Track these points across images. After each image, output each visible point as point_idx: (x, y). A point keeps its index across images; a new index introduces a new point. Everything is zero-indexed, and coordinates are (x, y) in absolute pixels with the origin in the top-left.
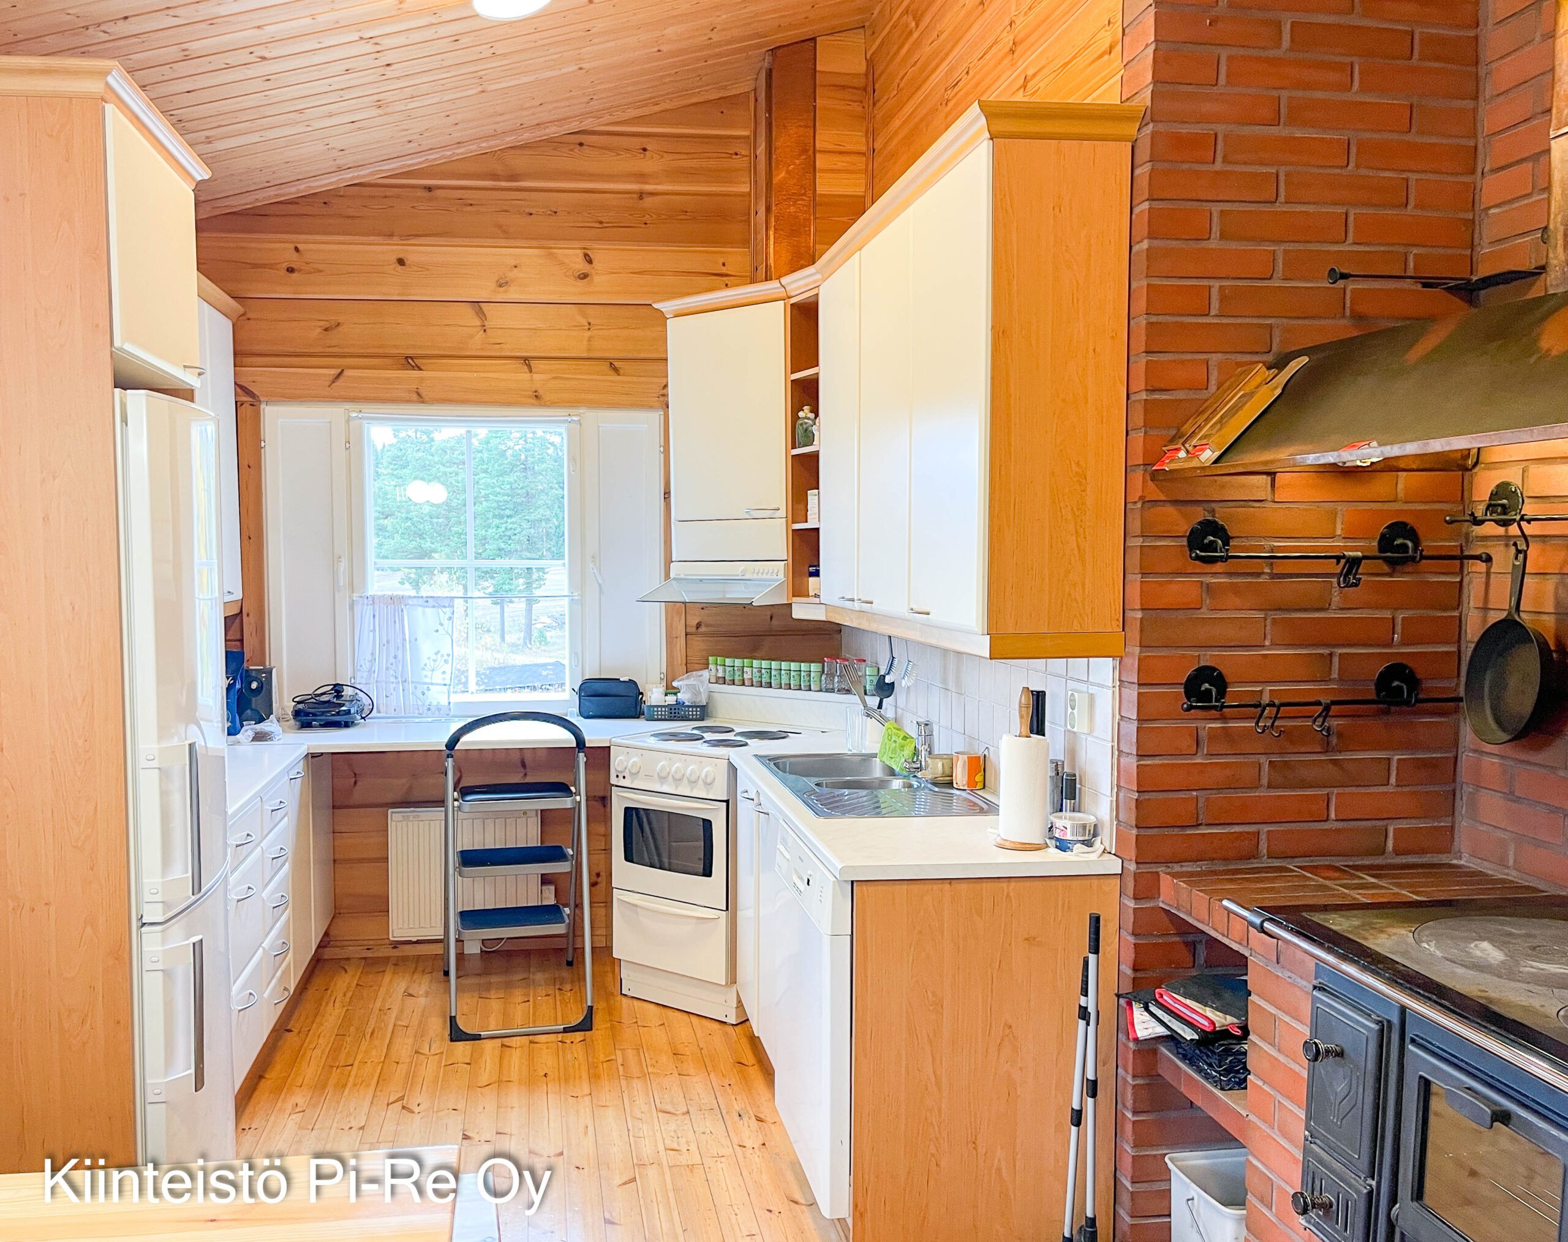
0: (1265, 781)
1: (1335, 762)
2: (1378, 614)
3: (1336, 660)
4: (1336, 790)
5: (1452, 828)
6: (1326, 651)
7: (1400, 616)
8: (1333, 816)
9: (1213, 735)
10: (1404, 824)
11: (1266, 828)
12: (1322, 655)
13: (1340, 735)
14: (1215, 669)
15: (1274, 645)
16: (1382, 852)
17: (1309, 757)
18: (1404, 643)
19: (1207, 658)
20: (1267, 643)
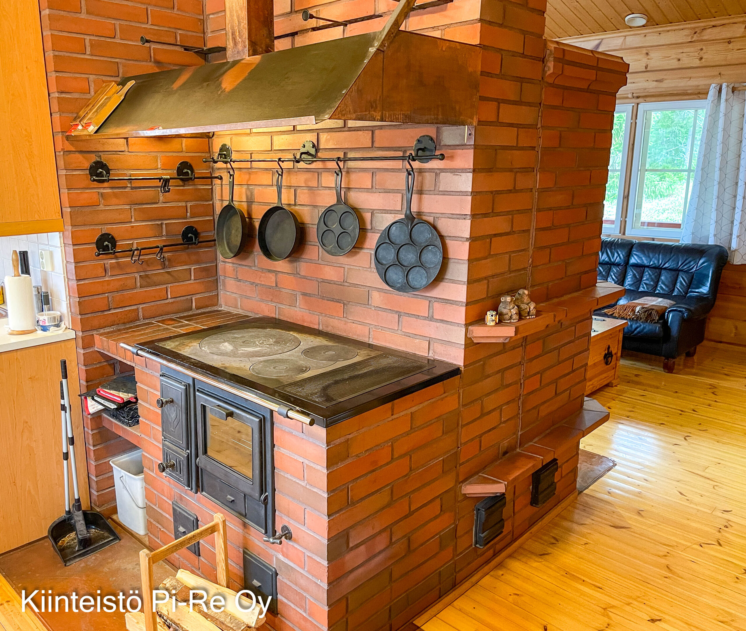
0: (138, 284)
1: (168, 273)
2: (180, 204)
3: (164, 226)
4: (169, 285)
5: (218, 294)
6: (160, 222)
7: (189, 205)
8: (169, 297)
9: (112, 267)
10: (198, 296)
11: (141, 306)
12: (158, 224)
13: (169, 260)
14: (110, 235)
15: (136, 221)
16: (191, 309)
17: (156, 271)
18: (191, 217)
19: (105, 229)
20: (133, 220)
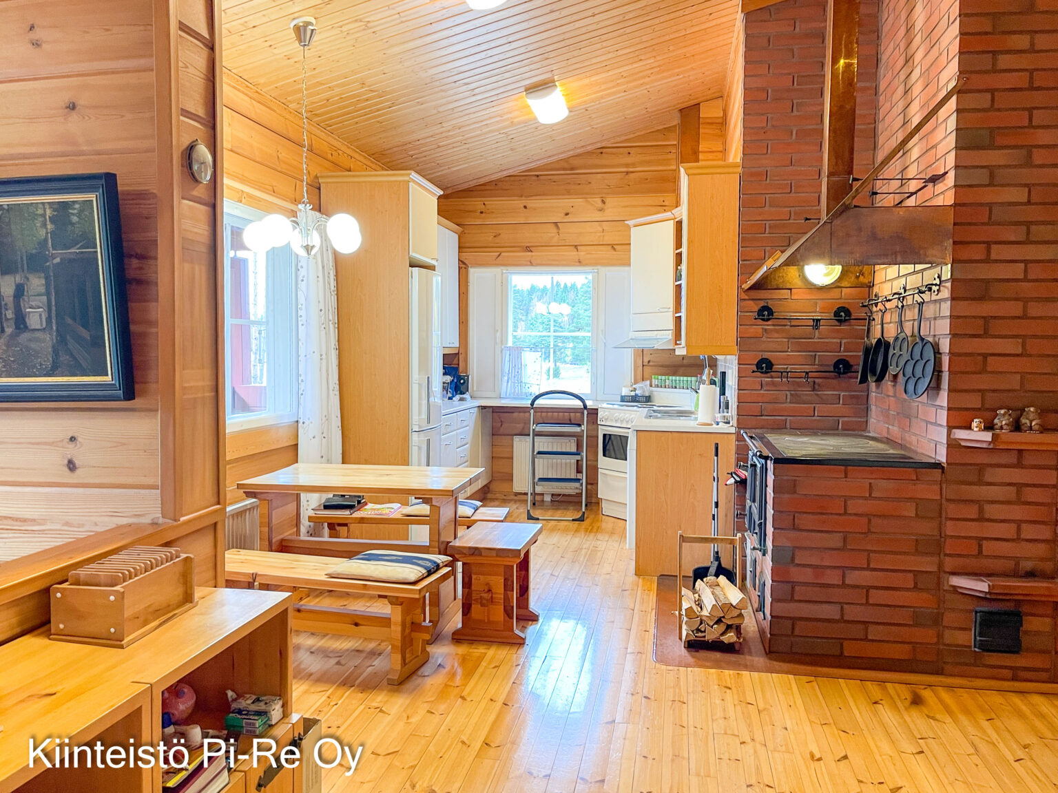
0: (788, 400)
1: (817, 395)
2: (835, 340)
3: (817, 357)
4: (817, 405)
5: (867, 421)
6: (814, 354)
7: (843, 341)
8: (816, 415)
9: (767, 384)
10: (846, 419)
11: (789, 418)
12: (811, 355)
13: (819, 385)
14: (768, 359)
15: (792, 351)
16: (838, 429)
17: (806, 393)
18: (844, 352)
19: (766, 355)
20: (789, 350)
